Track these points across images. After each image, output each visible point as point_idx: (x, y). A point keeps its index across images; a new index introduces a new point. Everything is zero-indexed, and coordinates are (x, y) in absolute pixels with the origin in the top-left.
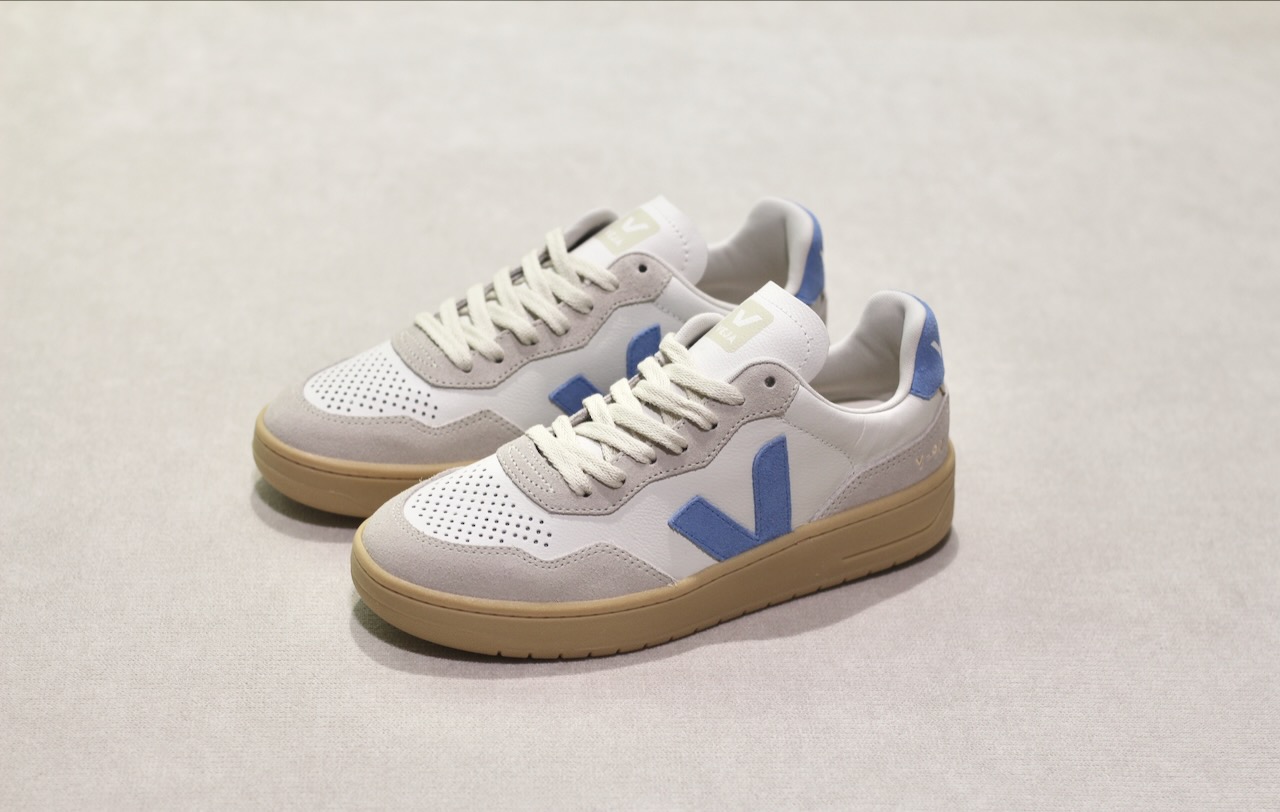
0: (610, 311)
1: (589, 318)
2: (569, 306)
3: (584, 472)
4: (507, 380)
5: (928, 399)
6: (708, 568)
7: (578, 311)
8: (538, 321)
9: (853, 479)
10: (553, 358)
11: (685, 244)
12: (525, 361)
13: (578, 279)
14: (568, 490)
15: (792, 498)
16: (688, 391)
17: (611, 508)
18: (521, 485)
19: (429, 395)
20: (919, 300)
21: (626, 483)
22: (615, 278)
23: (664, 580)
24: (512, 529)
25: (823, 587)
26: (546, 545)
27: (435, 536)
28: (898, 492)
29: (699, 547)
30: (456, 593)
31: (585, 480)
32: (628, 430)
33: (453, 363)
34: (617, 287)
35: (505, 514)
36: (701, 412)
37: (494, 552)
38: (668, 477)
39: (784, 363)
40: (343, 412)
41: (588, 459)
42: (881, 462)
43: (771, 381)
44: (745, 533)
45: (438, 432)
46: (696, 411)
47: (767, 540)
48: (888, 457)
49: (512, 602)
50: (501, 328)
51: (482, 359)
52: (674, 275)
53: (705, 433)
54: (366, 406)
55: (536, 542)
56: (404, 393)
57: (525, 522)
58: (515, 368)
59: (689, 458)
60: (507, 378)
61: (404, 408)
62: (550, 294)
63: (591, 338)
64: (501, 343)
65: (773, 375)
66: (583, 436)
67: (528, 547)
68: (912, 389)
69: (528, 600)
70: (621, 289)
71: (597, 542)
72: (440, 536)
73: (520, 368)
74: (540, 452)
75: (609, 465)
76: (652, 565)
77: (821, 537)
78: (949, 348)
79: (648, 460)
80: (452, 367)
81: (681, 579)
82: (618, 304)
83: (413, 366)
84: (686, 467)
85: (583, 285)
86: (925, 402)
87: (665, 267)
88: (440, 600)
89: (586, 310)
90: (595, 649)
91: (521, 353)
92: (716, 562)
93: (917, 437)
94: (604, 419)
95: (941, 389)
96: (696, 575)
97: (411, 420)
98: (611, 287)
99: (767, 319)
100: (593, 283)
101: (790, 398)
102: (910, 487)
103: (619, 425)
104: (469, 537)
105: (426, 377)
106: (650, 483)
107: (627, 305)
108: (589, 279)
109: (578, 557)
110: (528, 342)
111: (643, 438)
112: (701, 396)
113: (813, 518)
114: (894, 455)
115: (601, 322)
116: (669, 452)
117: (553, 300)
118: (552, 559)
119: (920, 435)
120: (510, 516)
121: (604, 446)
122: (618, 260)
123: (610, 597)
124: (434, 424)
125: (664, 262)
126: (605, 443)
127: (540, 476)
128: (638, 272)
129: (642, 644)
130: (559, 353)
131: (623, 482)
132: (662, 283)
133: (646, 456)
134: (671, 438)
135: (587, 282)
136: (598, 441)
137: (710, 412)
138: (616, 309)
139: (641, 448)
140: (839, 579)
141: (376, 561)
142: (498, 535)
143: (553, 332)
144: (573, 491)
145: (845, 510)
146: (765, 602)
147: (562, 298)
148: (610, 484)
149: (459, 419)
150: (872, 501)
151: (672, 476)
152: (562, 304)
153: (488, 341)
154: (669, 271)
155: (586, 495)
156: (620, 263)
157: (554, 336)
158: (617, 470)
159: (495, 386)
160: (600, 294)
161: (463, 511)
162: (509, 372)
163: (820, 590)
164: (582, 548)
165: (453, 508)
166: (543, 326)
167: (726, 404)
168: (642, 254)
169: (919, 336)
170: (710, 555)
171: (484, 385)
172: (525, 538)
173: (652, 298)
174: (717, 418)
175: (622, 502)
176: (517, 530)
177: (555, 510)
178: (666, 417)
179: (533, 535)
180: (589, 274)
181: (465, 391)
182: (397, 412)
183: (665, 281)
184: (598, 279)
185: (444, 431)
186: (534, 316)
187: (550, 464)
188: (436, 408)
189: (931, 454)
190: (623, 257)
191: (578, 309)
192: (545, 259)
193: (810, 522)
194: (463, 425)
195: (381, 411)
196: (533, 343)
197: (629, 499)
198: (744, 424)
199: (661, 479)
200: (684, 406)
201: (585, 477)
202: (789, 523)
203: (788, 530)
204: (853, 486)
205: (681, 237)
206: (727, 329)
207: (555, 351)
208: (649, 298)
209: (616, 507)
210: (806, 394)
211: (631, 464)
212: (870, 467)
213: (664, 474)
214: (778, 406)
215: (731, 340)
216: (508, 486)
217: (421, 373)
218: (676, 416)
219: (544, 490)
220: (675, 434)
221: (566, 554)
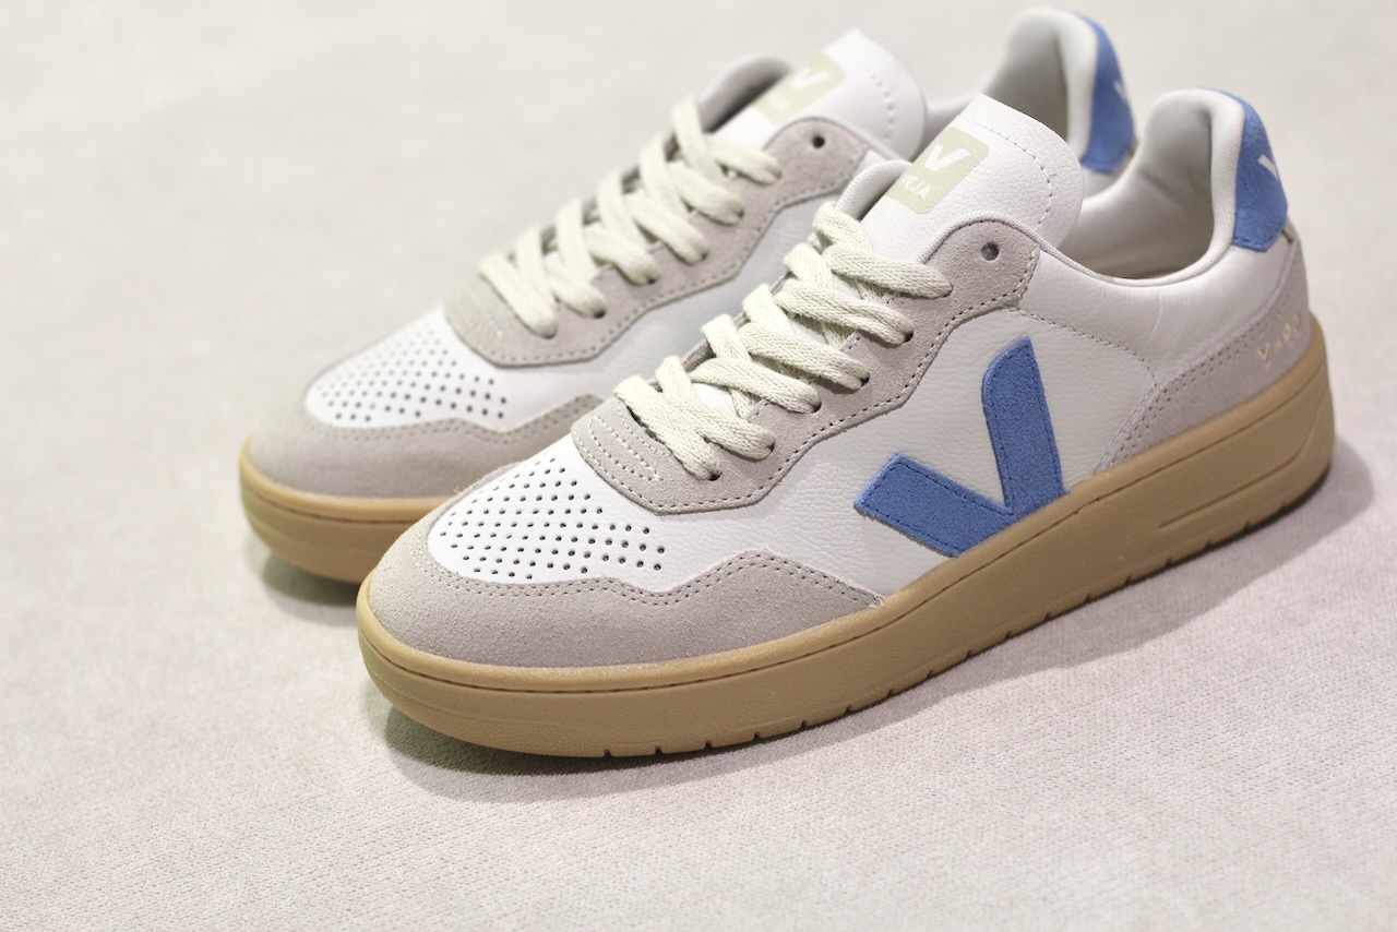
0: (770, 216)
1: (738, 231)
2: (705, 216)
3: (707, 440)
4: (615, 345)
5: (1264, 250)
6: (934, 570)
7: (718, 223)
8: (658, 244)
9: (1156, 394)
10: (686, 302)
11: (887, 95)
12: (641, 310)
13: (719, 171)
14: (684, 473)
15: (1057, 438)
16: (860, 286)
17: (758, 493)
18: (608, 475)
19: (491, 382)
20: (1229, 95)
21: (776, 449)
22: (773, 162)
23: (861, 599)
24: (599, 549)
25: (1135, 577)
26: (658, 567)
27: (477, 576)
28: (1234, 407)
29: (914, 538)
30: (519, 665)
31: (708, 454)
32: (771, 363)
33: (527, 327)
34: (778, 175)
35: (588, 526)
36: (883, 316)
37: (572, 589)
38: (843, 430)
39: (1009, 218)
40: (360, 423)
41: (710, 418)
42: (1198, 361)
43: (992, 250)
44: (987, 505)
45: (510, 439)
46: (875, 316)
47: (1027, 513)
48: (1210, 353)
49: (612, 667)
50: (599, 262)
51: (572, 316)
52: (871, 147)
53: (892, 351)
54: (395, 409)
55: (640, 564)
56: (452, 384)
57: (619, 535)
58: (625, 324)
59: (878, 391)
60: (615, 340)
61: (453, 406)
62: (677, 199)
63: (744, 263)
64: (602, 289)
65: (994, 239)
66: (703, 383)
67: (629, 575)
68: (1235, 237)
69: (638, 661)
70: (786, 177)
71: (742, 552)
72: (485, 576)
73: (634, 322)
74: (636, 419)
75: (743, 424)
76: (837, 577)
77: (1116, 495)
78: (1289, 164)
79: (807, 407)
80: (526, 332)
81: (890, 593)
82: (782, 203)
83: (468, 338)
84: (872, 410)
85: (727, 180)
86: (1261, 255)
87: (855, 135)
88: (494, 679)
89: (732, 219)
90: (764, 726)
91: (635, 298)
92: (946, 559)
93: (1254, 314)
94: (733, 352)
95: (1284, 233)
96: (913, 584)
97: (464, 423)
98: (769, 177)
99: (978, 152)
100: (741, 175)
101: (1025, 273)
102: (1253, 397)
103: (755, 357)
104: (532, 570)
105: (487, 353)
106: (815, 443)
107: (796, 203)
108: (734, 169)
109: (712, 580)
110: (642, 280)
111: (795, 372)
112: (880, 290)
113: (1099, 465)
114: (1218, 348)
115: (757, 234)
116: (838, 389)
117: (683, 209)
118: (669, 588)
119: (1260, 310)
120: (595, 527)
121: (736, 394)
122: (778, 134)
123: (774, 638)
124: (502, 427)
125: (853, 127)
126: (736, 389)
127: (638, 456)
128: (810, 148)
129: (841, 707)
130: (695, 293)
131: (772, 448)
132: (851, 162)
133: (802, 400)
134: (839, 366)
135: (732, 174)
136: (725, 388)
137: (898, 314)
138: (779, 212)
139: (794, 390)
140: (1159, 559)
141: (387, 629)
142: (577, 562)
143: (681, 259)
144: (691, 474)
145: (1151, 447)
146: (1041, 612)
147: (693, 204)
148: (750, 454)
149: (541, 414)
150: (1193, 427)
151: (849, 427)
152: (694, 213)
153: (580, 285)
154: (863, 141)
155: (714, 477)
156: (782, 137)
157: (683, 266)
158: (757, 430)
159: (595, 357)
160: (753, 189)
161: (522, 529)
162: (617, 331)
163: (1130, 582)
164: (717, 564)
165: (506, 529)
166: (665, 251)
167: (923, 297)
168: (816, 119)
169: (1237, 149)
170: (933, 548)
171: (577, 355)
172: (622, 560)
173: (835, 187)
174: (910, 322)
175: (774, 481)
176: (608, 549)
177: (666, 508)
178: (830, 335)
179: (633, 554)
180: (734, 161)
181: (547, 369)
182: (444, 413)
183: (855, 157)
184: (747, 168)
185: (519, 437)
186: (650, 237)
187: (652, 435)
188: (503, 401)
189: (1282, 340)
190: (786, 128)
191: (720, 218)
192: (672, 151)
193: (1095, 474)
194: (549, 423)
195: (418, 414)
196: (652, 281)
197: (784, 475)
198: (956, 327)
199: (832, 435)
200: (854, 311)
201: (709, 447)
202: (1059, 481)
203: (1060, 492)
204: (1159, 405)
205: (880, 84)
206: (915, 179)
207: (689, 290)
208: (830, 189)
209: (765, 490)
210: (1052, 264)
211: (782, 415)
212: (1181, 372)
213: (838, 425)
214: (1008, 290)
215: (924, 193)
216: (589, 481)
217: (480, 347)
218: (842, 330)
219: (645, 478)
220: (845, 358)
221: (692, 577)
